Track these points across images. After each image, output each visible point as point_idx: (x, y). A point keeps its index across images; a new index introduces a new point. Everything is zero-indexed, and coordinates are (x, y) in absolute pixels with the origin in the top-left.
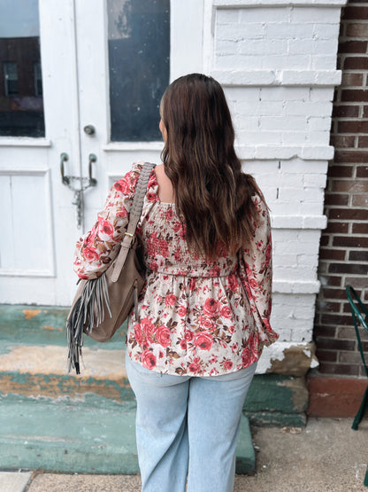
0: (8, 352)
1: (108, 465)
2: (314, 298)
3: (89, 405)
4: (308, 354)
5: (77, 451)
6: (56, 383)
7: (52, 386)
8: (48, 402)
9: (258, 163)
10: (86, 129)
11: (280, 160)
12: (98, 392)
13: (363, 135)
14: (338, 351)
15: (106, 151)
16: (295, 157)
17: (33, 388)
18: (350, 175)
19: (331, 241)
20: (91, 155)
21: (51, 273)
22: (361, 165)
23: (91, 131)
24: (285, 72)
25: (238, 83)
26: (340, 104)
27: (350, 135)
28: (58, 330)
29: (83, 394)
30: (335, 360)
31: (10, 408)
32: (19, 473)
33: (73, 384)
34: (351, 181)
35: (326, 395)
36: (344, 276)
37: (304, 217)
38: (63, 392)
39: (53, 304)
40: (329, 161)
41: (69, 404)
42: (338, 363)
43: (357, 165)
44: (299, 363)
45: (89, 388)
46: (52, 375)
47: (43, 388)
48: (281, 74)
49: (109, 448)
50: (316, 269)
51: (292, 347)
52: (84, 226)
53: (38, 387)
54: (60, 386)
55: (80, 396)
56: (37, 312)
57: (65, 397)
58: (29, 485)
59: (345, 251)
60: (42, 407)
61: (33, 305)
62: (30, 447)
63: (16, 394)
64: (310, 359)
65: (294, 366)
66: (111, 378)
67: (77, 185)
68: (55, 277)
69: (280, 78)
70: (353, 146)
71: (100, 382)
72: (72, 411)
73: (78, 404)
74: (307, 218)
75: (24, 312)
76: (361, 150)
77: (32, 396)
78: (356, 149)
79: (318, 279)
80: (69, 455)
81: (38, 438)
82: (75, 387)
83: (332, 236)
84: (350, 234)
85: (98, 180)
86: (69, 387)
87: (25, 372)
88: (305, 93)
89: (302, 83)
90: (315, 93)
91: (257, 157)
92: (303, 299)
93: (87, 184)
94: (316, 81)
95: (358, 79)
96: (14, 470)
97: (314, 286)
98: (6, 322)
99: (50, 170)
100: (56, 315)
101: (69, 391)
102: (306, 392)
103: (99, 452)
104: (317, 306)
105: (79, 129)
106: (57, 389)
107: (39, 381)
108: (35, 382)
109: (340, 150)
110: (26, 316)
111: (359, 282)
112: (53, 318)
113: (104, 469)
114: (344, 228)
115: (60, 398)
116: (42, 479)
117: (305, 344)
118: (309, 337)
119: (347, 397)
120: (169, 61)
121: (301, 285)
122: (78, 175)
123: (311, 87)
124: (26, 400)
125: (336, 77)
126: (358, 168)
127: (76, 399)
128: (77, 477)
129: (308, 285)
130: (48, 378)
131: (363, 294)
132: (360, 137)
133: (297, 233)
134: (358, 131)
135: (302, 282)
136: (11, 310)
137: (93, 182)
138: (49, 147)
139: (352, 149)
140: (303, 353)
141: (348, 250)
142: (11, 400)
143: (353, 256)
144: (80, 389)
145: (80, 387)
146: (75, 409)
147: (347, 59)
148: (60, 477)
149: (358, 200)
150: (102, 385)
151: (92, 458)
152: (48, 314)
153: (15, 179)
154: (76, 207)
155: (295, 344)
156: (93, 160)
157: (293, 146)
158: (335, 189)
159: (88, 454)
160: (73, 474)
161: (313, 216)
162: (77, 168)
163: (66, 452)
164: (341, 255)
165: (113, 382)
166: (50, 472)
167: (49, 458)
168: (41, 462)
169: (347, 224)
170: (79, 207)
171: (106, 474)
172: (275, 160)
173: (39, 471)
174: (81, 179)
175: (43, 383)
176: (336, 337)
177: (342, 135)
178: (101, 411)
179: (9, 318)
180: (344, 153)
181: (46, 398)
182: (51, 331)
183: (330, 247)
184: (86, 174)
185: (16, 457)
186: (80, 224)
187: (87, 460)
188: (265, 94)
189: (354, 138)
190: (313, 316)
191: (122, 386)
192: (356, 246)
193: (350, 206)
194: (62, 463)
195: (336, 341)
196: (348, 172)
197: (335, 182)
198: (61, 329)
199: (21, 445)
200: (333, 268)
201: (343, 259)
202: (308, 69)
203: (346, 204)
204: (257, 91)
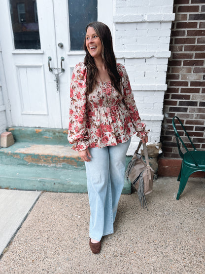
0: (29, 147)
1: (72, 189)
2: (161, 122)
3: (64, 168)
4: (158, 147)
5: (59, 183)
6: (50, 159)
7: (48, 160)
8: (47, 167)
9: (136, 60)
10: (59, 44)
11: (146, 58)
12: (68, 163)
13: (186, 45)
14: (173, 147)
15: (69, 55)
16: (153, 57)
17: (41, 161)
18: (180, 65)
19: (170, 96)
20: (62, 57)
21: (46, 113)
22: (185, 60)
23: (61, 46)
24: (148, 15)
25: (126, 21)
26: (175, 29)
27: (181, 45)
28: (50, 138)
29: (61, 164)
30: (171, 152)
31: (32, 168)
32: (36, 192)
33: (57, 159)
34: (180, 68)
35: (167, 167)
36: (176, 113)
37: (157, 85)
38: (53, 163)
39: (48, 127)
40: (169, 58)
41: (56, 168)
42: (173, 153)
43: (183, 60)
44: (154, 151)
45: (63, 161)
46: (48, 155)
47: (45, 161)
48: (146, 16)
49: (72, 183)
50: (162, 109)
51: (150, 144)
52: (60, 92)
53: (43, 160)
54: (52, 160)
55: (60, 164)
56: (41, 130)
57: (54, 165)
58: (40, 195)
59: (177, 101)
60: (45, 169)
61: (39, 127)
62: (40, 182)
63: (34, 163)
64: (158, 150)
65: (151, 153)
66: (73, 157)
67: (56, 72)
68: (48, 115)
69: (146, 18)
70: (182, 51)
71: (68, 158)
72: (57, 170)
73: (59, 168)
74: (158, 86)
75: (35, 130)
76: (185, 52)
77: (40, 164)
78: (183, 52)
79: (163, 114)
80: (56, 185)
81: (43, 178)
82: (58, 160)
83: (171, 94)
84: (179, 93)
85: (65, 69)
86: (55, 161)
87: (37, 154)
88: (158, 25)
89: (156, 20)
90: (163, 25)
91: (135, 57)
92: (156, 123)
93: (60, 71)
94: (162, 19)
95: (184, 17)
96: (35, 190)
97: (161, 117)
98: (28, 134)
99: (44, 65)
100: (49, 132)
101: (56, 162)
102: (157, 164)
103: (68, 184)
104: (163, 126)
105: (56, 45)
106: (50, 161)
107: (43, 158)
108: (41, 158)
109: (175, 52)
110: (36, 131)
111: (183, 116)
112: (48, 133)
113: (70, 191)
114: (177, 91)
115: (52, 165)
116: (45, 194)
117: (156, 143)
118: (158, 140)
119: (176, 167)
120: (97, 9)
121: (155, 117)
122: (56, 67)
123: (161, 22)
124: (38, 166)
125: (172, 17)
126: (184, 61)
127: (59, 166)
128: (59, 194)
129: (158, 117)
130: (47, 156)
131: (185, 122)
132: (185, 46)
133: (153, 92)
134: (184, 43)
135: (155, 115)
136: (30, 129)
137: (63, 70)
138: (43, 54)
139: (181, 52)
140: (155, 147)
141: (178, 101)
142: (32, 165)
143: (181, 104)
144: (60, 162)
145: (60, 161)
146: (58, 169)
147: (180, 7)
148: (53, 193)
149: (184, 77)
150: (69, 160)
151: (65, 186)
152: (45, 131)
153: (29, 69)
154: (56, 82)
155: (152, 143)
156: (63, 60)
157: (152, 51)
158: (173, 72)
159: (63, 185)
160: (57, 192)
161: (161, 85)
162: (55, 64)
163: (55, 184)
164: (175, 103)
165: (74, 159)
166: (48, 191)
167: (48, 186)
168: (45, 187)
169: (178, 88)
170: (57, 82)
171: (71, 193)
172: (143, 58)
173: (44, 191)
174: (57, 69)
175: (44, 159)
176: (172, 141)
177: (177, 45)
178: (69, 171)
179: (29, 133)
180: (177, 54)
181: (46, 165)
182: (47, 138)
183: (170, 99)
184: (60, 67)
185: (35, 185)
186: (58, 90)
187: (63, 187)
188: (139, 26)
189: (182, 46)
190: (160, 131)
191: (78, 160)
192: (182, 99)
193: (180, 80)
194: (53, 188)
195: (172, 143)
196: (179, 63)
197: (173, 68)
198: (51, 137)
199: (37, 181)
200: (171, 109)
201: (176, 105)
202: (159, 13)
203: (178, 79)
204: (135, 25)
